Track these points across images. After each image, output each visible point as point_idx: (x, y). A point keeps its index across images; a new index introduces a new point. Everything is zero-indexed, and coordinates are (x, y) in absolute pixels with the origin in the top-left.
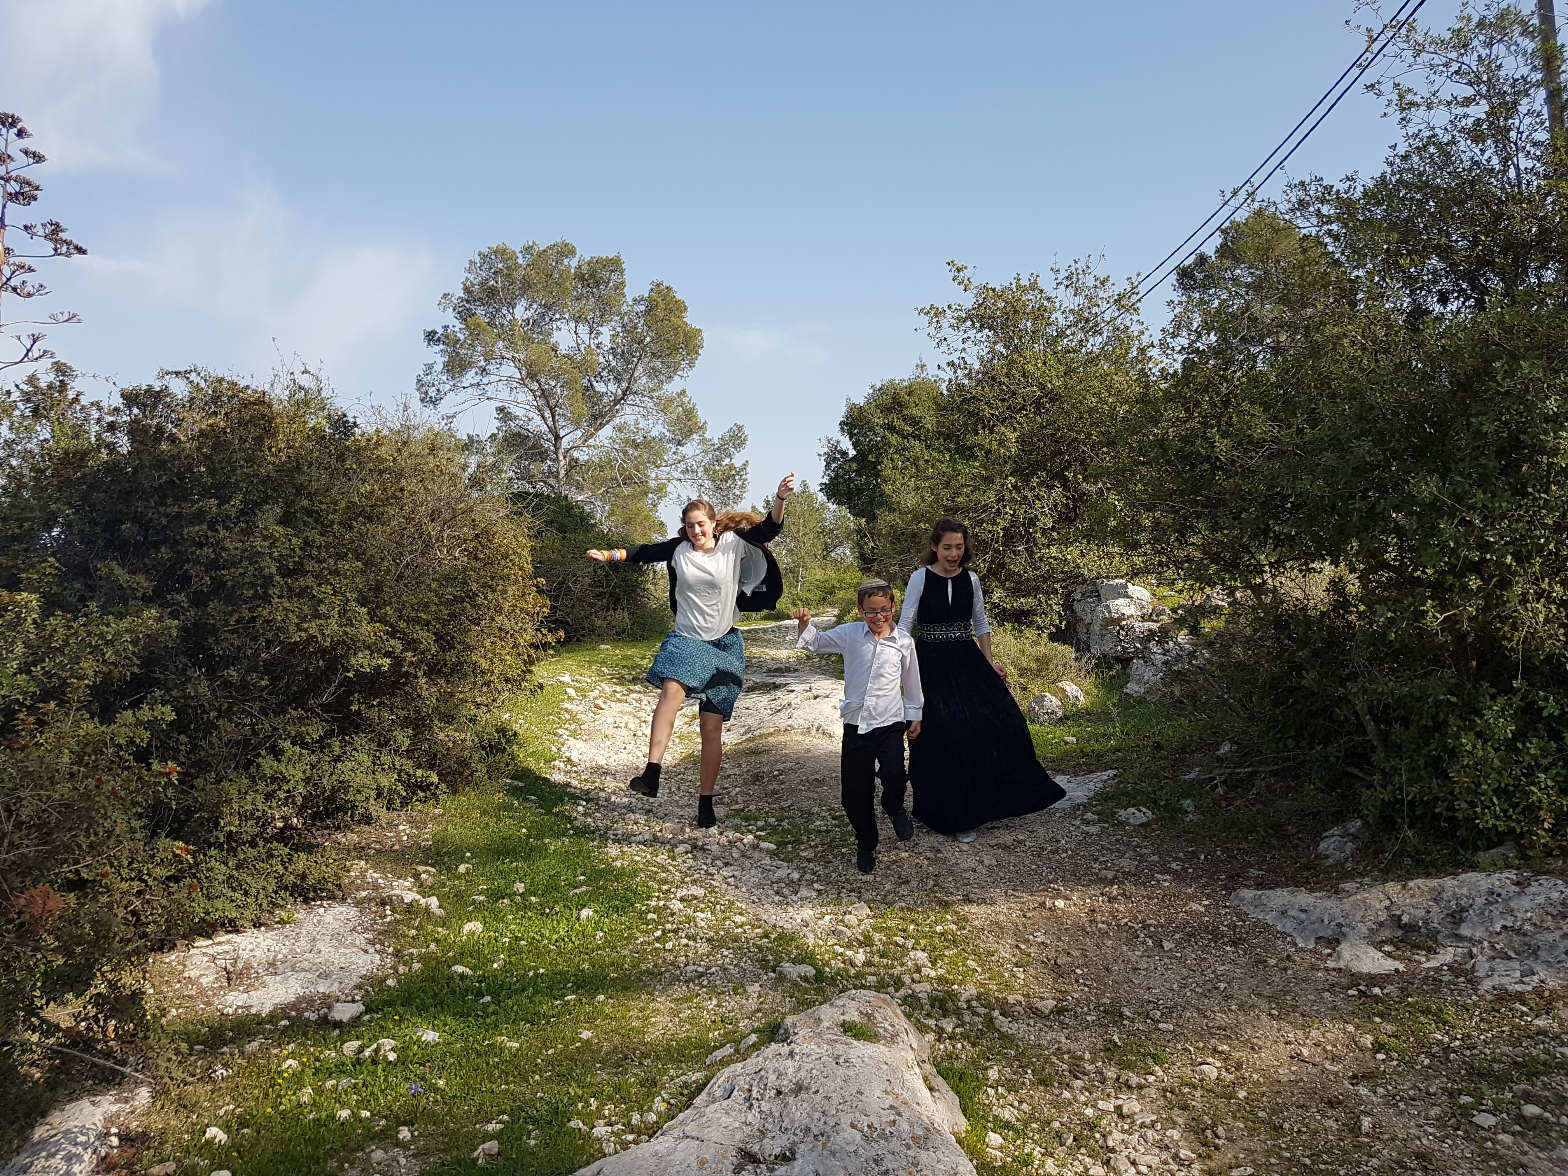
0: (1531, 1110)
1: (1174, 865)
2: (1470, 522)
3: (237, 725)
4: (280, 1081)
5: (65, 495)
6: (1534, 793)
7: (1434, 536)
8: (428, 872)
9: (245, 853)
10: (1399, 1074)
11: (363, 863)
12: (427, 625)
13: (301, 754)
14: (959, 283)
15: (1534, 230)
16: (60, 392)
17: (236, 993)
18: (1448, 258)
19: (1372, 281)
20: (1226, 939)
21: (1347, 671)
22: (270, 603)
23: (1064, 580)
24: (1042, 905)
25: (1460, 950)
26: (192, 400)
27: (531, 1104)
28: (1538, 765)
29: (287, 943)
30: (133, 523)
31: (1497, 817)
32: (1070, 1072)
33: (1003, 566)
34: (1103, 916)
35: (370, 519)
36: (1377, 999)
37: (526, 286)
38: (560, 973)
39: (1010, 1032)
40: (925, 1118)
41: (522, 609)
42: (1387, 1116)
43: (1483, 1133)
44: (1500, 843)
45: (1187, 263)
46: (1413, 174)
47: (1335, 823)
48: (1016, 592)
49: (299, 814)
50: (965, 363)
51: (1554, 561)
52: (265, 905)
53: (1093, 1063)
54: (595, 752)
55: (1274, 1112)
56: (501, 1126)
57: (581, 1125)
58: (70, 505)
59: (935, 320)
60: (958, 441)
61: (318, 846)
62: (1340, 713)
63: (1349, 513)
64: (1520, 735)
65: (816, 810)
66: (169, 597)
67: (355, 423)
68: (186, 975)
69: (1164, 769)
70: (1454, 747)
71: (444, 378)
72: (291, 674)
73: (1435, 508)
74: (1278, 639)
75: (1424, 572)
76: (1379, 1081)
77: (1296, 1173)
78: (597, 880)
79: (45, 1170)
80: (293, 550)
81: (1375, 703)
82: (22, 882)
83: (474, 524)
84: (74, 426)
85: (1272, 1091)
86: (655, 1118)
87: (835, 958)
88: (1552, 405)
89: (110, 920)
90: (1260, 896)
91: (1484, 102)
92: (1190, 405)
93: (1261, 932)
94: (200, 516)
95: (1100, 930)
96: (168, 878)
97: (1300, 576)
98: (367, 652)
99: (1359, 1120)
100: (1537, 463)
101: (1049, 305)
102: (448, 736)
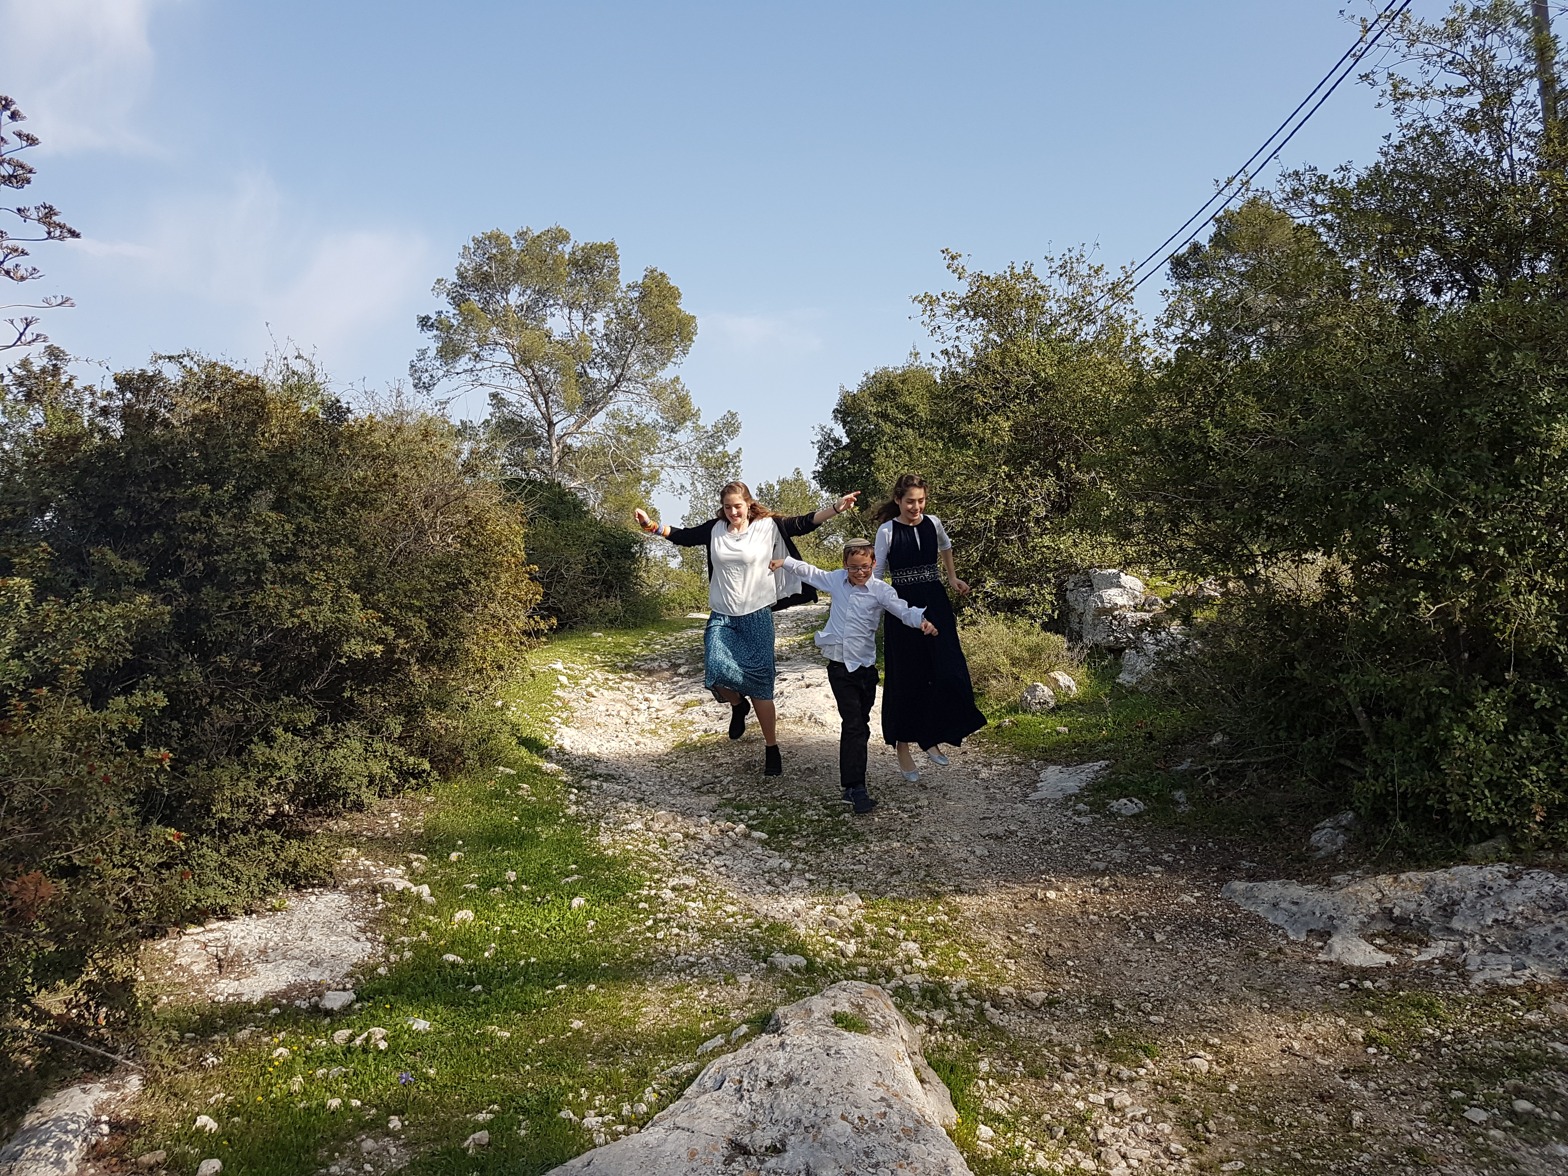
0: (1522, 1105)
1: (1166, 857)
2: (1463, 514)
3: (230, 711)
4: (271, 1069)
5: (58, 479)
6: (1525, 785)
7: (1427, 527)
8: (419, 862)
9: (237, 840)
10: (1390, 1069)
11: (355, 850)
12: (420, 612)
13: (293, 741)
14: (953, 272)
15: (1528, 221)
16: (53, 376)
17: (227, 981)
18: (1442, 249)
19: (1365, 271)
20: (1217, 932)
21: (1339, 663)
22: (262, 588)
23: (1056, 570)
24: (1034, 896)
25: (1452, 943)
26: (185, 385)
27: (521, 1094)
28: (1530, 758)
29: (278, 931)
30: (125, 507)
31: (1489, 810)
32: (1061, 1064)
33: (995, 555)
34: (1095, 907)
35: (363, 505)
36: (1368, 993)
37: (520, 272)
38: (551, 962)
39: (1001, 1024)
40: (916, 1111)
41: (514, 596)
42: (1378, 1111)
43: (1474, 1129)
44: (1492, 836)
45: (1180, 252)
46: (1407, 164)
47: (1327, 815)
48: (1008, 582)
49: (291, 801)
50: (959, 351)
51: (1547, 553)
52: (256, 893)
53: (1084, 1055)
54: (587, 740)
55: (1265, 1106)
56: (490, 1116)
57: (572, 1115)
58: (63, 489)
59: (929, 308)
60: (951, 430)
61: (310, 833)
62: (1331, 704)
63: (1342, 504)
64: (1512, 727)
65: (808, 799)
66: (161, 582)
67: (348, 409)
68: (177, 962)
69: (1155, 760)
70: (1446, 740)
71: (438, 364)
72: (283, 660)
73: (1427, 500)
74: (1270, 630)
75: (1416, 563)
76: (1370, 1075)
77: (1287, 1168)
78: (588, 870)
79: (35, 1158)
80: (286, 535)
81: (1367, 694)
82: (14, 868)
83: (467, 510)
84: (66, 411)
85: (1263, 1085)
86: (645, 1109)
87: (826, 948)
88: (1545, 396)
89: (101, 907)
90: (1252, 888)
91: (1477, 92)
92: (1183, 395)
93: (1252, 925)
94: (193, 502)
95: (1091, 922)
96: (160, 864)
97: (1293, 567)
98: (360, 639)
99: (1350, 1114)
100: (1530, 455)
101: (1043, 294)
102: (440, 723)
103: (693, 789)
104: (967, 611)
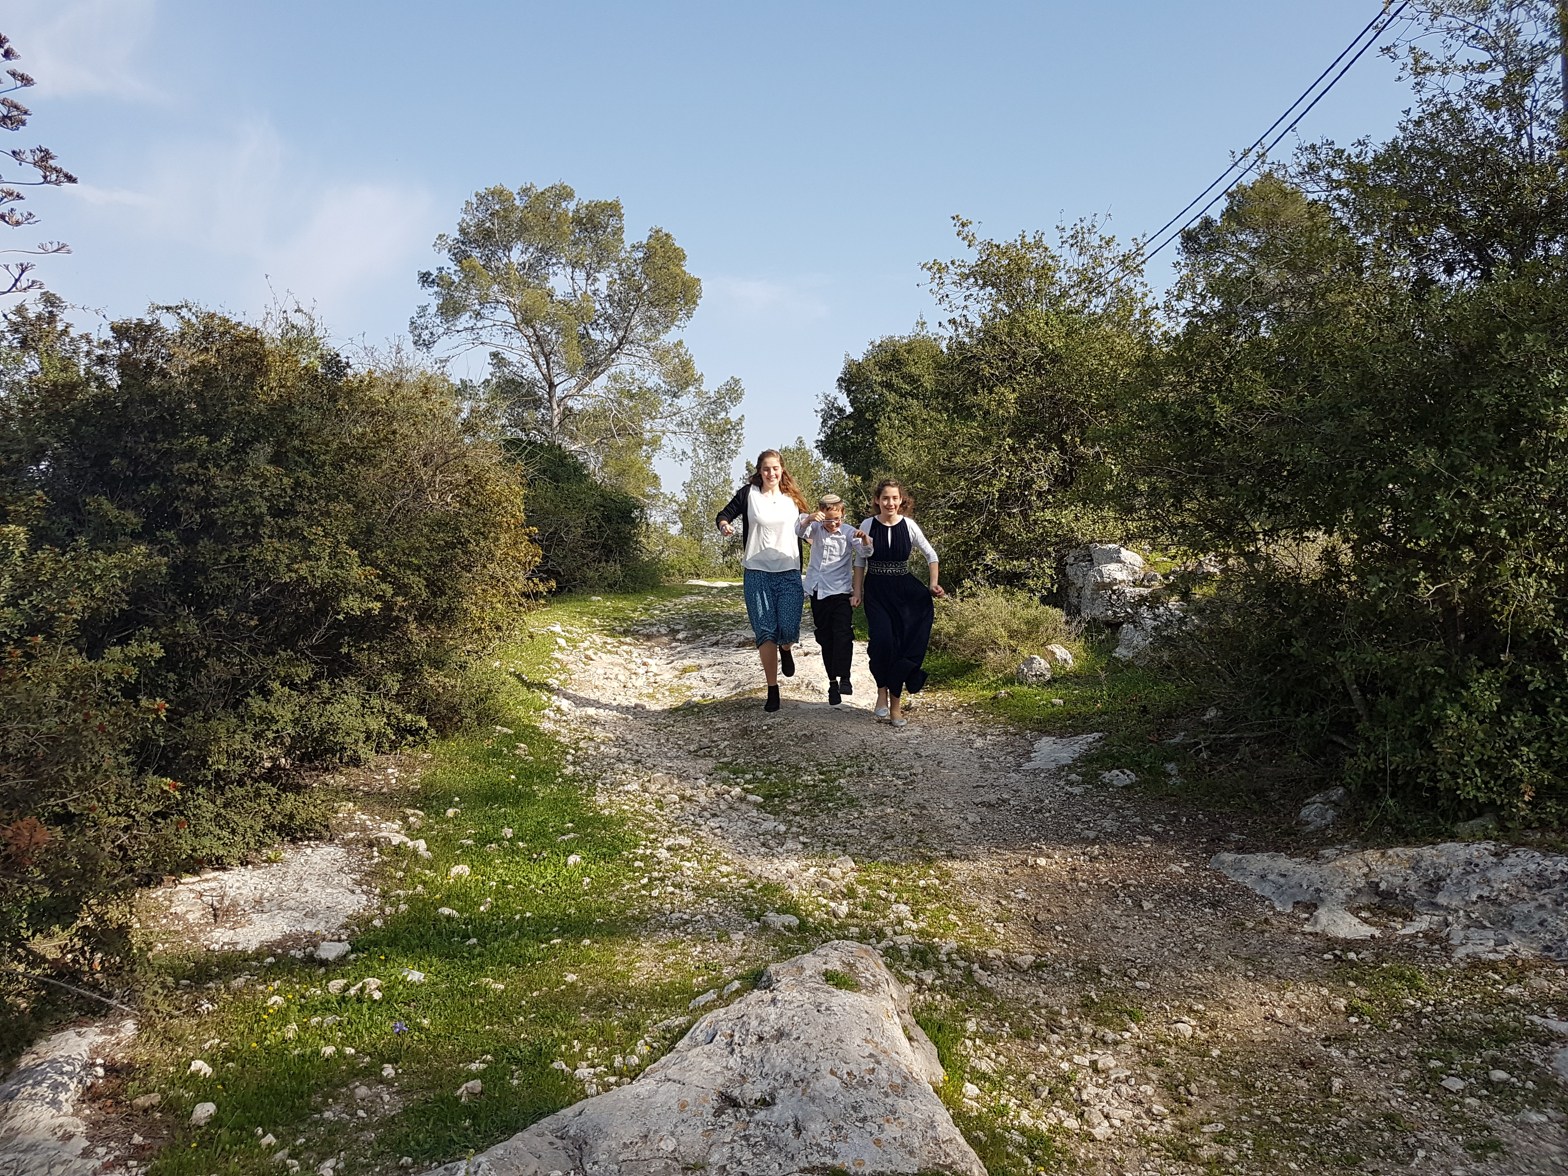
0: (1499, 1075)
1: (1156, 827)
2: (1466, 495)
3: (226, 664)
4: (265, 1017)
5: (53, 428)
6: (1515, 765)
7: (1430, 507)
8: (416, 816)
9: (232, 791)
10: (1371, 1037)
11: (351, 804)
12: (418, 570)
13: (290, 695)
14: (963, 239)
15: (1544, 201)
16: (48, 323)
17: (222, 930)
18: (1457, 228)
19: (1379, 248)
20: (1205, 901)
21: (1337, 641)
22: (260, 542)
23: (1057, 544)
24: (1024, 862)
25: (1436, 918)
26: (183, 336)
27: (515, 1045)
28: (1521, 739)
29: (274, 882)
30: (122, 458)
31: (1479, 789)
32: (1047, 1026)
33: (996, 528)
34: (1084, 875)
35: (361, 461)
36: (1352, 964)
37: (523, 229)
38: (546, 917)
39: (989, 985)
40: (904, 1068)
41: (513, 557)
42: (1358, 1078)
43: (1451, 1097)
44: (1480, 815)
45: (1192, 226)
46: (1425, 140)
47: (1318, 790)
48: (1009, 555)
49: (287, 754)
50: (967, 320)
51: (1547, 537)
52: (252, 844)
53: (1070, 1018)
55: (1247, 1071)
56: (485, 1066)
57: (564, 1066)
58: (58, 438)
59: (937, 276)
60: (956, 400)
61: (306, 786)
62: (1327, 682)
63: (1346, 483)
64: (1505, 708)
65: (804, 764)
66: (158, 534)
67: (348, 363)
68: (173, 910)
69: (1149, 733)
70: (1438, 719)
71: (438, 321)
72: (281, 615)
73: (1431, 480)
74: (1269, 607)
75: (1417, 544)
76: (1351, 1044)
77: (1266, 1131)
78: (584, 828)
79: (31, 1098)
80: (284, 489)
81: (1363, 673)
82: (8, 814)
83: (467, 470)
84: (63, 359)
85: (1245, 1050)
86: (637, 1061)
87: (819, 909)
88: (1554, 378)
89: (97, 854)
90: (1240, 860)
91: (1500, 68)
92: (1190, 369)
93: (1239, 895)
94: (190, 453)
95: (1080, 888)
96: (155, 814)
97: (1294, 545)
98: (358, 595)
99: (1330, 1081)
100: (1536, 437)
101: (1053, 264)
102: (438, 681)
103: (690, 752)
104: (967, 583)
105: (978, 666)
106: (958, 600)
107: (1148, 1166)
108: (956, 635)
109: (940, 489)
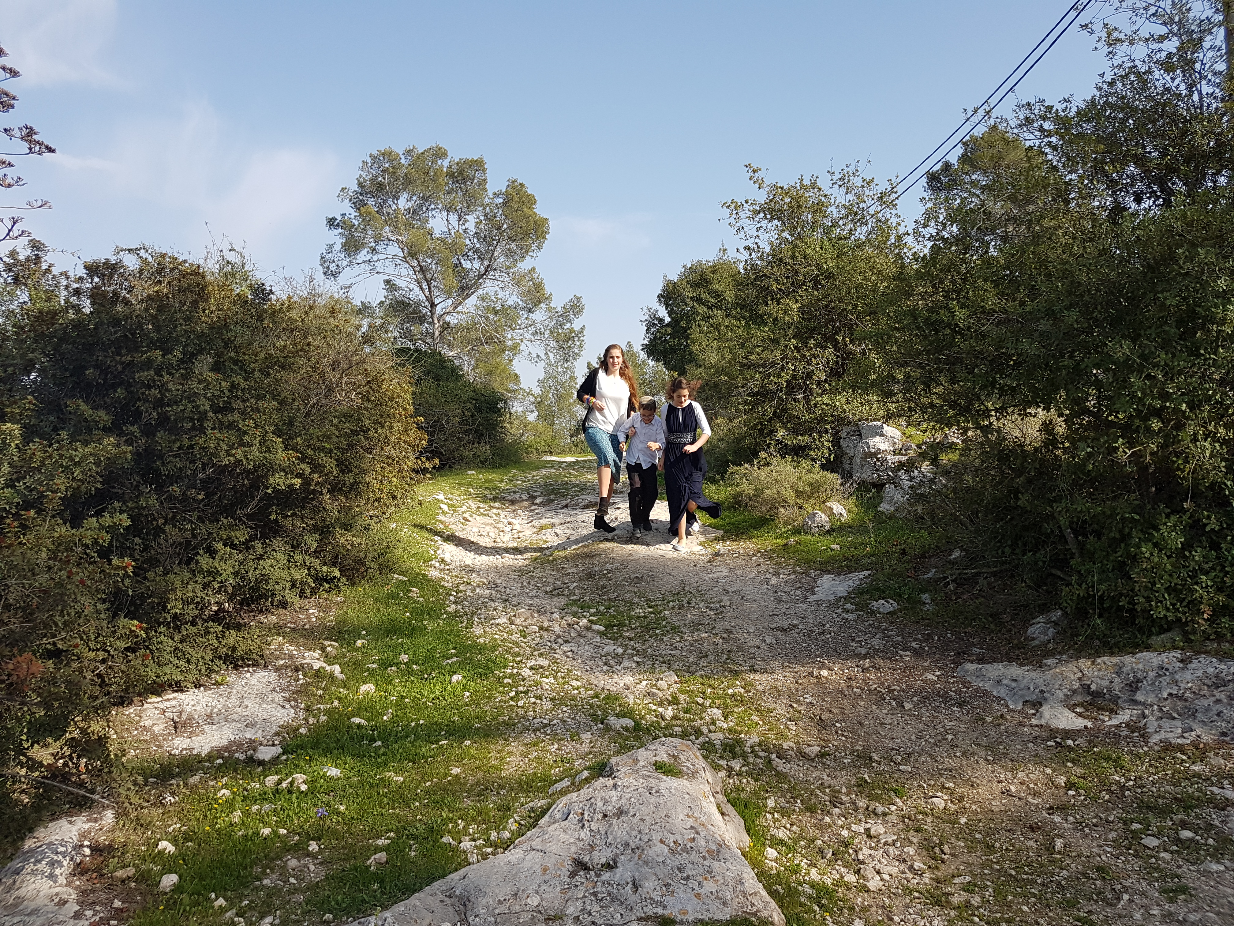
0: (1186, 834)
1: (914, 644)
2: (1154, 377)
3: (180, 530)
4: (216, 806)
5: (40, 346)
6: (1197, 590)
7: (1126, 388)
8: (332, 647)
9: (187, 630)
10: (1085, 806)
11: (281, 638)
12: (330, 453)
13: (231, 553)
14: (755, 182)
15: (1212, 143)
16: (35, 264)
17: (181, 739)
18: (1143, 165)
19: (1082, 183)
20: (953, 702)
21: (1054, 494)
22: (205, 433)
23: (833, 422)
24: (811, 674)
25: (1135, 712)
26: (141, 271)
27: (412, 824)
28: (1201, 569)
29: (221, 700)
30: (94, 368)
31: (1168, 609)
32: (830, 802)
33: (785, 410)
34: (858, 682)
35: (283, 367)
36: (1070, 749)
37: (408, 182)
38: (436, 723)
39: (784, 770)
40: (718, 837)
41: (405, 442)
42: (1075, 839)
43: (1149, 852)
44: (1169, 630)
45: (935, 169)
46: (1117, 97)
47: (1041, 613)
48: (795, 432)
49: (230, 600)
50: (758, 247)
51: (1219, 409)
52: (203, 671)
53: (848, 795)
54: (464, 554)
55: (988, 834)
56: (388, 841)
57: (451, 840)
58: (45, 354)
59: (735, 212)
60: (751, 310)
61: (245, 625)
62: (1047, 527)
63: (1059, 369)
64: (1188, 546)
65: (636, 600)
66: (124, 428)
67: (271, 291)
68: (142, 724)
69: (907, 570)
70: (1136, 555)
71: (342, 256)
72: (223, 490)
73: (1127, 366)
74: (1001, 468)
75: (1116, 417)
76: (1070, 812)
77: (1003, 881)
78: (465, 653)
79: (33, 873)
80: (222, 391)
81: (1075, 519)
82: (10, 651)
83: (366, 373)
84: (46, 292)
85: (986, 818)
86: (508, 835)
87: (649, 713)
88: (1222, 283)
89: (79, 681)
90: (981, 669)
91: (1175, 39)
92: (936, 283)
93: (980, 697)
94: (148, 364)
95: (855, 693)
96: (126, 649)
97: (1019, 419)
98: (282, 473)
99: (1053, 841)
100: (1209, 330)
101: (825, 201)
102: (347, 540)
103: (547, 592)
104: (763, 454)
105: (772, 520)
106: (756, 468)
107: (911, 911)
108: (754, 496)
109: (740, 381)
